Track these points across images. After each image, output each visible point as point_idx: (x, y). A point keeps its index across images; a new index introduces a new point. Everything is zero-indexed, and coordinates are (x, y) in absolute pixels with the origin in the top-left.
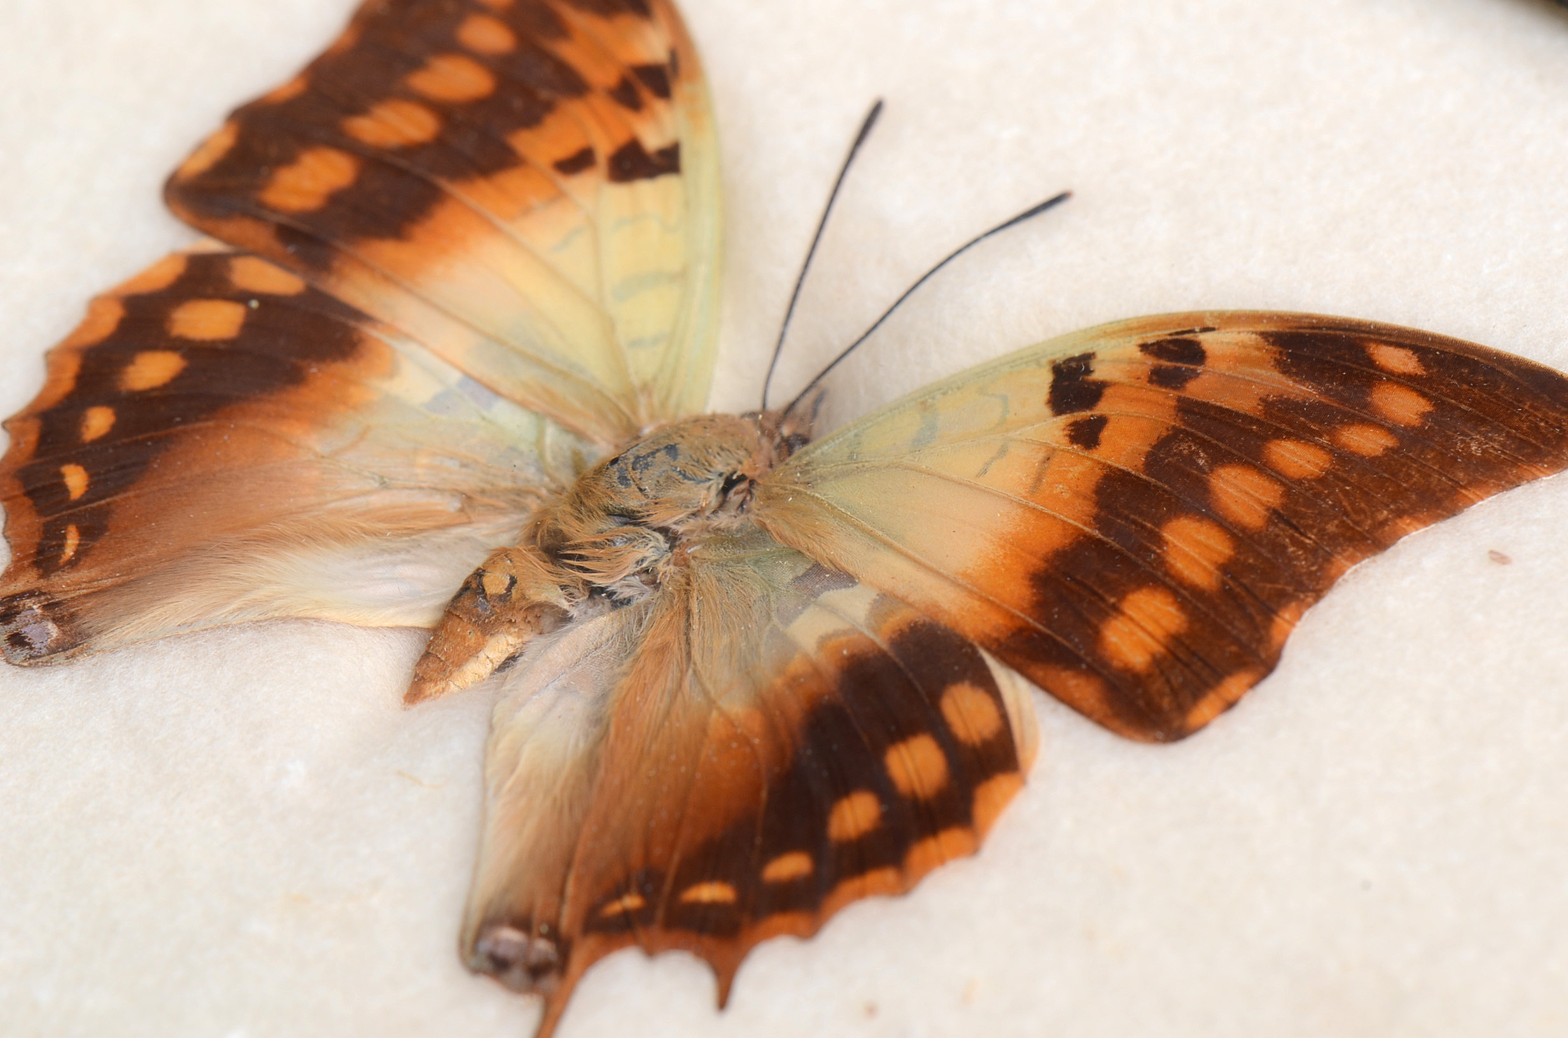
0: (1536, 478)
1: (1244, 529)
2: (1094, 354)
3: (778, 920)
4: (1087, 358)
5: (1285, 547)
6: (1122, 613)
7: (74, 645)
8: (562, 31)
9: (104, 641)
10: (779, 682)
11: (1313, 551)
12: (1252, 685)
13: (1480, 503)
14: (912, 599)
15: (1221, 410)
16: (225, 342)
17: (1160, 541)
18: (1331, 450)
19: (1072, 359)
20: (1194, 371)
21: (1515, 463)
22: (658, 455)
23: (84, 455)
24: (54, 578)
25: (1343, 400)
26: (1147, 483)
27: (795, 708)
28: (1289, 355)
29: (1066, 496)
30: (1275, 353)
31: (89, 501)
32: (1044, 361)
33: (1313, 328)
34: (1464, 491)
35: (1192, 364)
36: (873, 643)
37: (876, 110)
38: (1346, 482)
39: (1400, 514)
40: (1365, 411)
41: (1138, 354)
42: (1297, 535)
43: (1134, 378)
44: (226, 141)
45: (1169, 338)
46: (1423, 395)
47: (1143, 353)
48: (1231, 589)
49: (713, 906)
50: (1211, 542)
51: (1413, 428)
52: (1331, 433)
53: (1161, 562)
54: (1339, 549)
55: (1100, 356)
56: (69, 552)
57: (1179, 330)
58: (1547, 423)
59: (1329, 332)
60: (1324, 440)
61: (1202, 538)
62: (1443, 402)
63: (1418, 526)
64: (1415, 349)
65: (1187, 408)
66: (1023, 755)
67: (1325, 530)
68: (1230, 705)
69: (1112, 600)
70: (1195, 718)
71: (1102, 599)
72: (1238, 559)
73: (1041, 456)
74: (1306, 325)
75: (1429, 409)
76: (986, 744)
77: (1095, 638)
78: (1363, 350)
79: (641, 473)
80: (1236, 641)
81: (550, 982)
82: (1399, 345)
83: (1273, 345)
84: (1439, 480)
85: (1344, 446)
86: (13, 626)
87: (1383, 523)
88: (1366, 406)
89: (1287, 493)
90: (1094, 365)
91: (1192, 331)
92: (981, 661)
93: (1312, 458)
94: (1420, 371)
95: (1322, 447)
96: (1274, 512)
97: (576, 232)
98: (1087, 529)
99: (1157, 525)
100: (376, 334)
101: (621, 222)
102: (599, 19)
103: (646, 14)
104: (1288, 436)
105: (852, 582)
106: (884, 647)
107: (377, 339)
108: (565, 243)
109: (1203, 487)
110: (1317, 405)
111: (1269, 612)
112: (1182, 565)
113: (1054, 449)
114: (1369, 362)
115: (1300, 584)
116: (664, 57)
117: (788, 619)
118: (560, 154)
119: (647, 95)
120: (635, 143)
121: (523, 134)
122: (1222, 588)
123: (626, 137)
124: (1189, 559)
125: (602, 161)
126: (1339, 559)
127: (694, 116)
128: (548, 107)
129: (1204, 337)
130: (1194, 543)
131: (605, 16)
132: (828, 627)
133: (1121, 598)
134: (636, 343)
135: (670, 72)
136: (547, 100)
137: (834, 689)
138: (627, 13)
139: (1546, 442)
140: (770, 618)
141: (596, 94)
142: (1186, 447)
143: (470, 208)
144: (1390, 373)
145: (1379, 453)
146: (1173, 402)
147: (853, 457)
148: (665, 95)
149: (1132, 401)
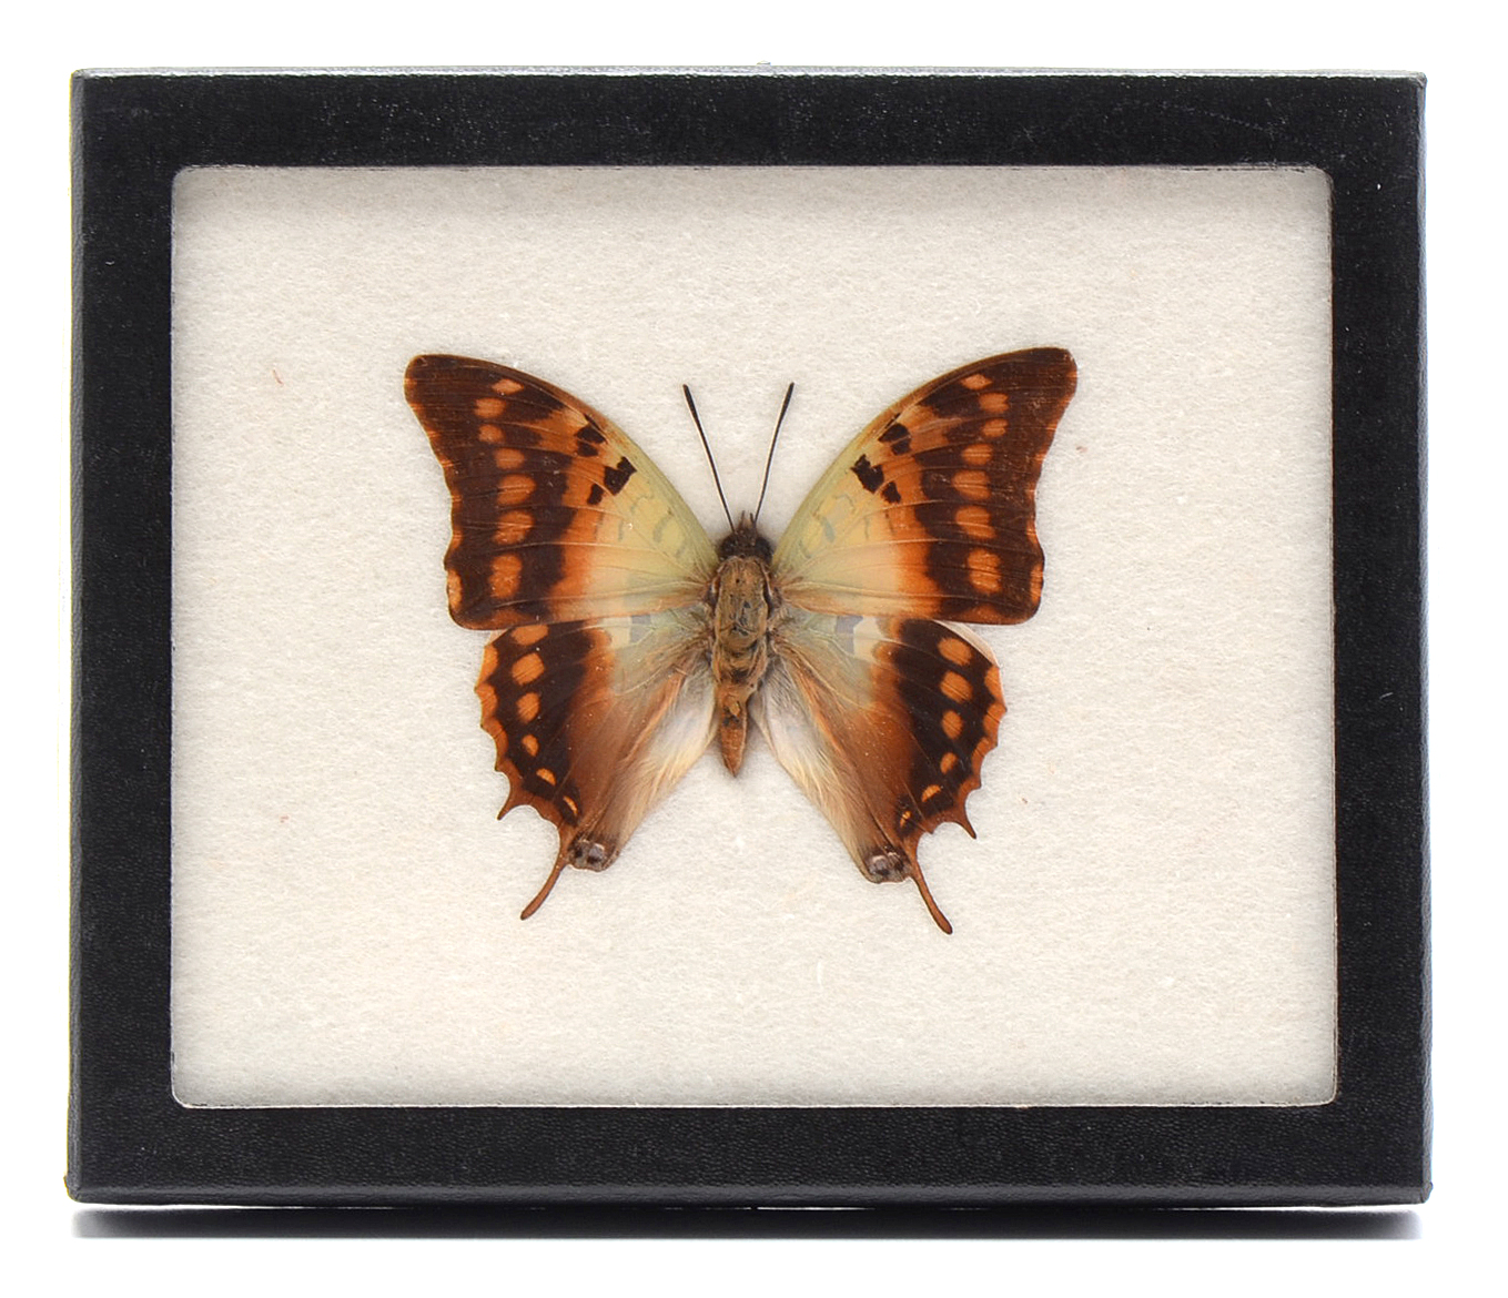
0: (1068, 404)
1: (984, 501)
3: (964, 786)
4: (863, 458)
5: (1005, 500)
6: (972, 570)
7: (614, 847)
8: (537, 437)
9: (622, 839)
10: (875, 683)
11: (1016, 493)
12: (1042, 570)
14: (891, 613)
15: (931, 451)
16: (542, 674)
17: (959, 527)
18: (986, 442)
19: (857, 462)
20: (908, 439)
21: (1055, 402)
23: (538, 763)
24: (580, 825)
25: (973, 415)
26: (933, 504)
27: (891, 690)
29: (907, 529)
30: (930, 410)
31: (561, 782)
32: (848, 470)
33: (934, 388)
34: (1048, 429)
35: (905, 436)
36: (894, 644)
37: (687, 390)
38: (1002, 453)
39: (1033, 455)
40: (984, 415)
41: (881, 445)
42: (1005, 490)
43: (888, 456)
44: (456, 580)
46: (998, 393)
47: (882, 443)
48: (1000, 531)
49: (933, 797)
50: (977, 515)
51: (1007, 411)
52: (980, 434)
54: (1025, 487)
55: (868, 455)
56: (574, 809)
57: (887, 423)
59: (942, 385)
60: (980, 439)
61: (972, 515)
62: (1009, 391)
63: (1044, 456)
64: (980, 372)
65: (920, 458)
66: (987, 657)
67: (1013, 481)
68: (1041, 584)
69: (964, 566)
70: (1034, 599)
71: (959, 568)
72: (992, 516)
73: (884, 515)
74: (931, 388)
75: (1005, 398)
76: (972, 662)
77: (972, 586)
78: (961, 386)
80: (1021, 554)
81: (907, 868)
82: (971, 375)
83: (926, 406)
84: (1035, 429)
85: (990, 436)
86: (584, 855)
87: (1031, 463)
88: (982, 412)
89: (987, 473)
90: (867, 459)
91: (892, 421)
92: (940, 626)
93: (982, 451)
94: (990, 382)
95: (981, 443)
96: (988, 485)
97: (621, 526)
98: (929, 540)
99: (951, 520)
100: (590, 627)
101: (632, 509)
102: (545, 420)
103: (561, 406)
104: (966, 447)
105: (859, 617)
106: (900, 643)
107: (594, 629)
108: (621, 536)
109: (954, 492)
110: (964, 424)
111: (1023, 532)
112: (975, 533)
113: (887, 511)
114: (967, 390)
115: (1024, 512)
116: (586, 423)
117: (852, 651)
118: (586, 497)
119: (594, 444)
120: (608, 469)
121: (565, 497)
122: (997, 532)
123: (603, 469)
124: (976, 528)
125: (603, 487)
126: (1028, 491)
127: (620, 441)
128: (563, 477)
129: (899, 420)
130: (972, 520)
131: (546, 417)
132: (870, 645)
133: (966, 562)
134: (678, 554)
135: (594, 428)
136: (560, 474)
137: (899, 674)
138: (554, 411)
139: (1059, 384)
140: (843, 653)
141: (575, 458)
142: (933, 477)
143: (575, 546)
144: (979, 390)
145: (1004, 431)
146: (912, 459)
147: (809, 557)
148: (601, 439)
149: (896, 468)
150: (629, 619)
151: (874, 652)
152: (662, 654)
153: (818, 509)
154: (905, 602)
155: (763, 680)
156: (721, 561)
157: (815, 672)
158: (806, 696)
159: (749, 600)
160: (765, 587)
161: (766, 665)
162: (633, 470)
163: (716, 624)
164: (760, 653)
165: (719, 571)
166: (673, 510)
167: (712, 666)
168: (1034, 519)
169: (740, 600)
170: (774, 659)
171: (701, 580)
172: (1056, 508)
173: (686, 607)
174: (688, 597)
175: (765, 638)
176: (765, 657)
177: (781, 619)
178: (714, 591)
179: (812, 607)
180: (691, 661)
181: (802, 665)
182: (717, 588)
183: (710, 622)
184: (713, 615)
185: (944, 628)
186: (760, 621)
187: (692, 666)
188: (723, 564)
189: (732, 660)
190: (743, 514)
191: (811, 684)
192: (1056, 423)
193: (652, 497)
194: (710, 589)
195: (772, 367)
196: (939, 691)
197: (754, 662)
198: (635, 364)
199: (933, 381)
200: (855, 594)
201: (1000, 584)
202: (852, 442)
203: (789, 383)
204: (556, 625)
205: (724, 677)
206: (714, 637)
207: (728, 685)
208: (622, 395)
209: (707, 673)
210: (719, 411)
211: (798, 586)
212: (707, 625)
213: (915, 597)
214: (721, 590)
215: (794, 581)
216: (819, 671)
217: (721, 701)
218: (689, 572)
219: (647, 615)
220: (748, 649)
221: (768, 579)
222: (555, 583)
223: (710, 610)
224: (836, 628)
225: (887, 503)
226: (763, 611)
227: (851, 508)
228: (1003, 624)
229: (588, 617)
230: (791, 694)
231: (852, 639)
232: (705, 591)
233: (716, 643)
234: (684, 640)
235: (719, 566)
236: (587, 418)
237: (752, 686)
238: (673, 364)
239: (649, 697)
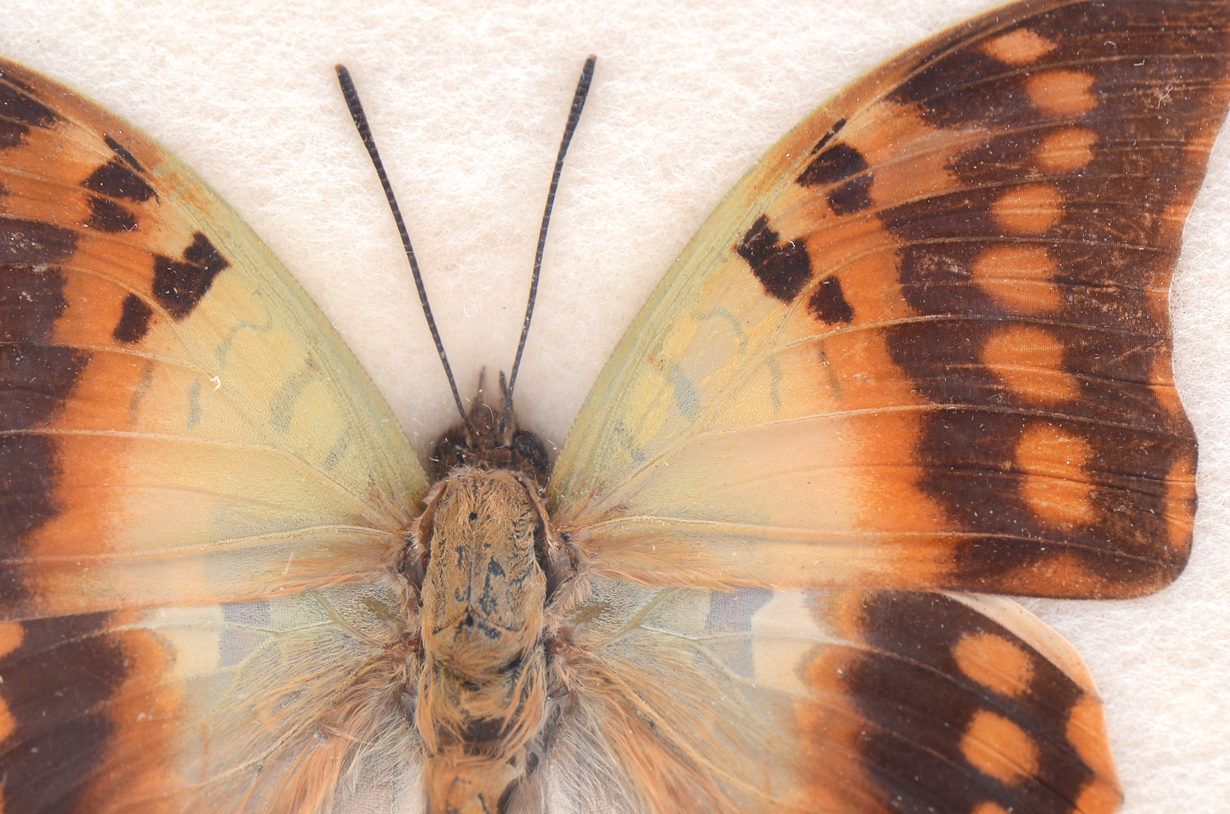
1: (1049, 314)
2: (764, 216)
4: (761, 223)
5: (1098, 309)
6: (1026, 473)
10: (804, 743)
11: (1123, 296)
12: (1193, 470)
13: (1213, 149)
14: (839, 578)
15: (922, 203)
16: (11, 737)
17: (992, 377)
18: (1048, 181)
19: (749, 234)
20: (865, 177)
21: (1205, 89)
22: (491, 582)
25: (1015, 120)
26: (930, 323)
28: (930, 104)
29: (871, 382)
30: (915, 110)
32: (727, 252)
33: (922, 62)
34: (1191, 148)
35: (859, 171)
36: (851, 649)
37: (344, 77)
38: (1088, 205)
39: (1159, 208)
40: (1041, 120)
41: (804, 192)
42: (1097, 290)
43: (819, 218)
45: (815, 157)
46: (1073, 69)
47: (805, 188)
48: (1091, 384)
50: (1035, 347)
51: (1095, 110)
52: (1034, 162)
53: (1013, 398)
54: (1144, 281)
55: (772, 215)
57: (816, 142)
58: (1195, 28)
59: (940, 57)
60: (1034, 175)
61: (1023, 349)
62: (1097, 66)
63: (1185, 211)
64: (1025, 24)
65: (895, 221)
66: (1072, 673)
67: (1114, 268)
68: (1193, 502)
69: (1008, 465)
70: (1176, 538)
71: (997, 470)
72: (1071, 349)
73: (814, 354)
74: (915, 63)
75: (1090, 81)
76: (1034, 684)
77: (1027, 513)
78: (983, 56)
79: (496, 612)
80: (1143, 434)
82: (1008, 31)
83: (906, 103)
84: (1161, 150)
85: (1057, 167)
87: (1155, 227)
88: (1037, 113)
89: (1054, 253)
90: (773, 226)
91: (827, 137)
92: (955, 603)
93: (1041, 201)
94: (1053, 46)
95: (1039, 183)
96: (1058, 279)
97: (194, 392)
98: (923, 407)
99: (976, 361)
100: (124, 628)
101: (220, 352)
102: (12, 151)
103: (50, 116)
104: (1001, 192)
105: (763, 592)
106: (864, 647)
107: (130, 632)
108: (195, 412)
109: (977, 295)
110: (997, 142)
111: (1143, 385)
112: (1031, 390)
113: (821, 343)
114: (998, 66)
115: (1142, 339)
116: (108, 154)
117: (747, 668)
118: (112, 322)
119: (127, 204)
120: (162, 263)
121: (62, 325)
122: (1083, 388)
123: (151, 262)
124: (1033, 379)
125: (153, 304)
126: (1151, 290)
127: (189, 197)
128: (56, 279)
129: (845, 135)
130: (1023, 358)
131: (15, 143)
132: (792, 656)
133: (1013, 457)
134: (332, 460)
135: (128, 166)
136: (50, 272)
137: (862, 720)
138: (32, 128)
139: (1213, 49)
140: (727, 678)
141: (84, 237)
142: (928, 263)
143: (86, 440)
144: (1028, 65)
145: (1090, 157)
146: (877, 224)
147: (640, 457)
148: (143, 192)
149: (844, 242)
150: (218, 612)
151: (802, 671)
152: (297, 694)
153: (659, 347)
154: (871, 553)
155: (538, 750)
156: (432, 482)
157: (660, 722)
158: (642, 778)
159: (502, 558)
160: (539, 533)
161: (545, 715)
162: (219, 264)
163: (424, 622)
164: (531, 681)
165: (429, 500)
166: (316, 356)
167: (417, 722)
168: (1168, 355)
169: (479, 556)
170: (564, 702)
171: (387, 522)
172: (1218, 327)
173: (352, 584)
174: (358, 564)
175: (541, 649)
176: (543, 695)
177: (579, 607)
178: (418, 546)
179: (655, 574)
180: (364, 714)
181: (630, 708)
182: (426, 539)
183: (410, 620)
184: (416, 603)
185: (966, 610)
186: (528, 608)
187: (368, 724)
188: (439, 485)
189: (465, 695)
190: (482, 376)
191: (653, 752)
192: (1211, 135)
193: (269, 326)
194: (409, 543)
195: (543, 23)
196: (960, 758)
197: (515, 703)
198: (220, 20)
199: (922, 47)
200: (752, 539)
201: (1096, 504)
202: (735, 188)
203: (584, 57)
204: (41, 623)
205: (445, 738)
206: (421, 655)
207: (457, 755)
208: (194, 90)
209: (404, 740)
210: (422, 123)
211: (618, 527)
212: (403, 625)
213: (897, 541)
214: (434, 542)
215: (606, 516)
216: (671, 723)
217: (439, 795)
218: (356, 502)
219: (260, 602)
220: (501, 671)
221: (544, 515)
222: (39, 524)
223: (410, 590)
224: (710, 625)
225: (821, 325)
226: (536, 584)
227: (737, 340)
228: (1106, 597)
229: (118, 603)
230: (606, 780)
231: (748, 643)
232: (397, 547)
233: (427, 665)
234: (350, 663)
235: (426, 494)
236: (110, 143)
237: (512, 761)
238: (311, 17)
239: (268, 792)
